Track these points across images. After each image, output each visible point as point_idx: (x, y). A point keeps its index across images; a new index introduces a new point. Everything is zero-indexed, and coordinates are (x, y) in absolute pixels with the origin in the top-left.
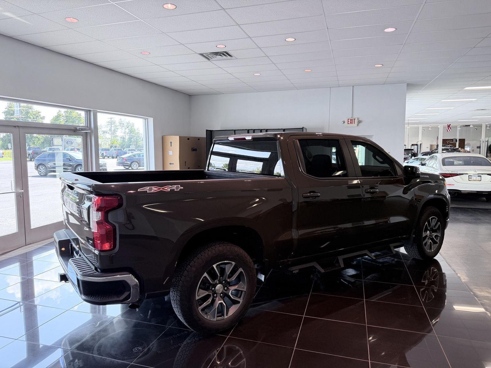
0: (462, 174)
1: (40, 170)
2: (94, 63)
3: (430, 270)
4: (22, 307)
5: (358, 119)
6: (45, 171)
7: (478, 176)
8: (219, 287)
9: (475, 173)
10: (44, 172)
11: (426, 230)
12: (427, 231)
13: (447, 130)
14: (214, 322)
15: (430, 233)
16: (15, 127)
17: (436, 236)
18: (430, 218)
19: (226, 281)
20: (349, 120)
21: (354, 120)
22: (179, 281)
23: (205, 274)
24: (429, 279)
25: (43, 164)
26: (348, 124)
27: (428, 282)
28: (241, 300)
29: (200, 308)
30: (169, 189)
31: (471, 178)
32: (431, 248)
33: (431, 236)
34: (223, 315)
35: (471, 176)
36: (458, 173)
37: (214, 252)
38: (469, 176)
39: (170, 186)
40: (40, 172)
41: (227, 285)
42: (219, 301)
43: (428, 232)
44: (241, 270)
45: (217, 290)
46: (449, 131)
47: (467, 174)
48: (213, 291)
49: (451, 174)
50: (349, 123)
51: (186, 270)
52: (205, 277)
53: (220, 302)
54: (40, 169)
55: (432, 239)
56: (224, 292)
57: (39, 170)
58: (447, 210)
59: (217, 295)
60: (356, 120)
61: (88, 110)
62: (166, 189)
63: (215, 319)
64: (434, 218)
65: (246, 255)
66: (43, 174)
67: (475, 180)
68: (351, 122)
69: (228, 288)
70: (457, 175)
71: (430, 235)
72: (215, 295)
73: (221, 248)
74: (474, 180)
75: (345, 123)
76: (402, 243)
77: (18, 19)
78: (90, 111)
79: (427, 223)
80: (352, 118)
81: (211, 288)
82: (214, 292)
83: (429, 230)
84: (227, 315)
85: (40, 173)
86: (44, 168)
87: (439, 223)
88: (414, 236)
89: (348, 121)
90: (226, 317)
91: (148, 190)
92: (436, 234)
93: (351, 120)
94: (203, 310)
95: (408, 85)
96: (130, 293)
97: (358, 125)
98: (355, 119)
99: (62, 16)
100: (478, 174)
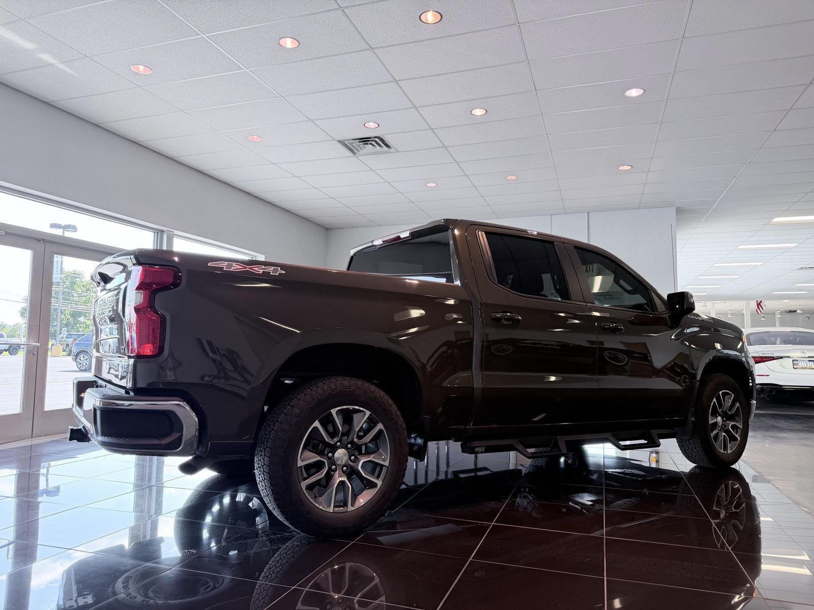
0: (782, 358)
1: (81, 362)
2: (174, 158)
3: (726, 486)
4: (11, 547)
6: (88, 363)
7: (809, 361)
8: (340, 454)
9: (803, 355)
10: (86, 364)
11: (715, 413)
12: (717, 417)
13: (757, 311)
14: (329, 514)
15: (723, 420)
16: (39, 240)
17: (734, 427)
18: (721, 393)
19: (352, 443)
22: (270, 432)
23: (317, 424)
24: (727, 508)
25: (87, 352)
27: (726, 513)
28: (379, 483)
29: (304, 484)
30: (261, 271)
31: (796, 364)
32: (725, 448)
33: (725, 426)
34: (345, 505)
35: (797, 361)
36: (775, 355)
37: (334, 387)
38: (793, 361)
39: (263, 267)
40: (80, 364)
41: (355, 450)
42: (338, 478)
43: (719, 418)
44: (380, 426)
45: (338, 459)
46: (760, 313)
47: (788, 357)
48: (329, 458)
49: (761, 357)
51: (283, 413)
52: (316, 429)
53: (341, 479)
54: (81, 360)
55: (727, 432)
56: (349, 465)
57: (78, 360)
58: (751, 384)
59: (336, 467)
61: (160, 230)
62: (256, 269)
63: (331, 510)
64: (728, 394)
65: (391, 401)
66: (84, 368)
67: (804, 368)
69: (356, 457)
70: (773, 358)
71: (722, 425)
72: (334, 467)
73: (346, 383)
74: (802, 368)
76: (672, 431)
77: (62, 66)
78: (162, 231)
79: (715, 400)
81: (326, 453)
82: (332, 462)
83: (720, 415)
84: (352, 505)
85: (79, 366)
86: (86, 357)
87: (738, 404)
88: (693, 419)
90: (350, 508)
91: (225, 267)
92: (733, 423)
94: (310, 487)
95: (679, 211)
96: (182, 435)
99: (127, 62)
100: (809, 357)
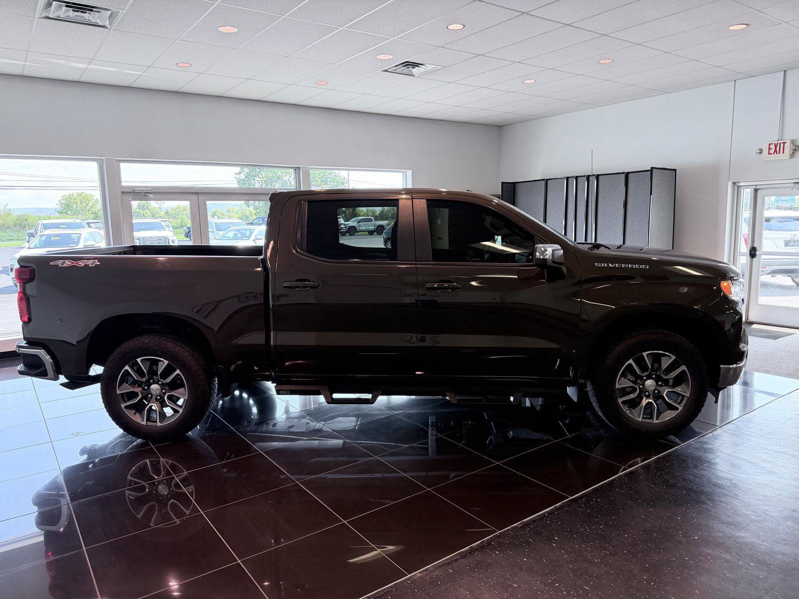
5: (793, 142)
20: (773, 147)
21: (782, 145)
26: (769, 154)
50: (772, 151)
60: (787, 146)
68: (776, 150)
75: (762, 154)
80: (779, 142)
89: (770, 149)
93: (776, 146)
97: (792, 155)
98: (784, 143)
